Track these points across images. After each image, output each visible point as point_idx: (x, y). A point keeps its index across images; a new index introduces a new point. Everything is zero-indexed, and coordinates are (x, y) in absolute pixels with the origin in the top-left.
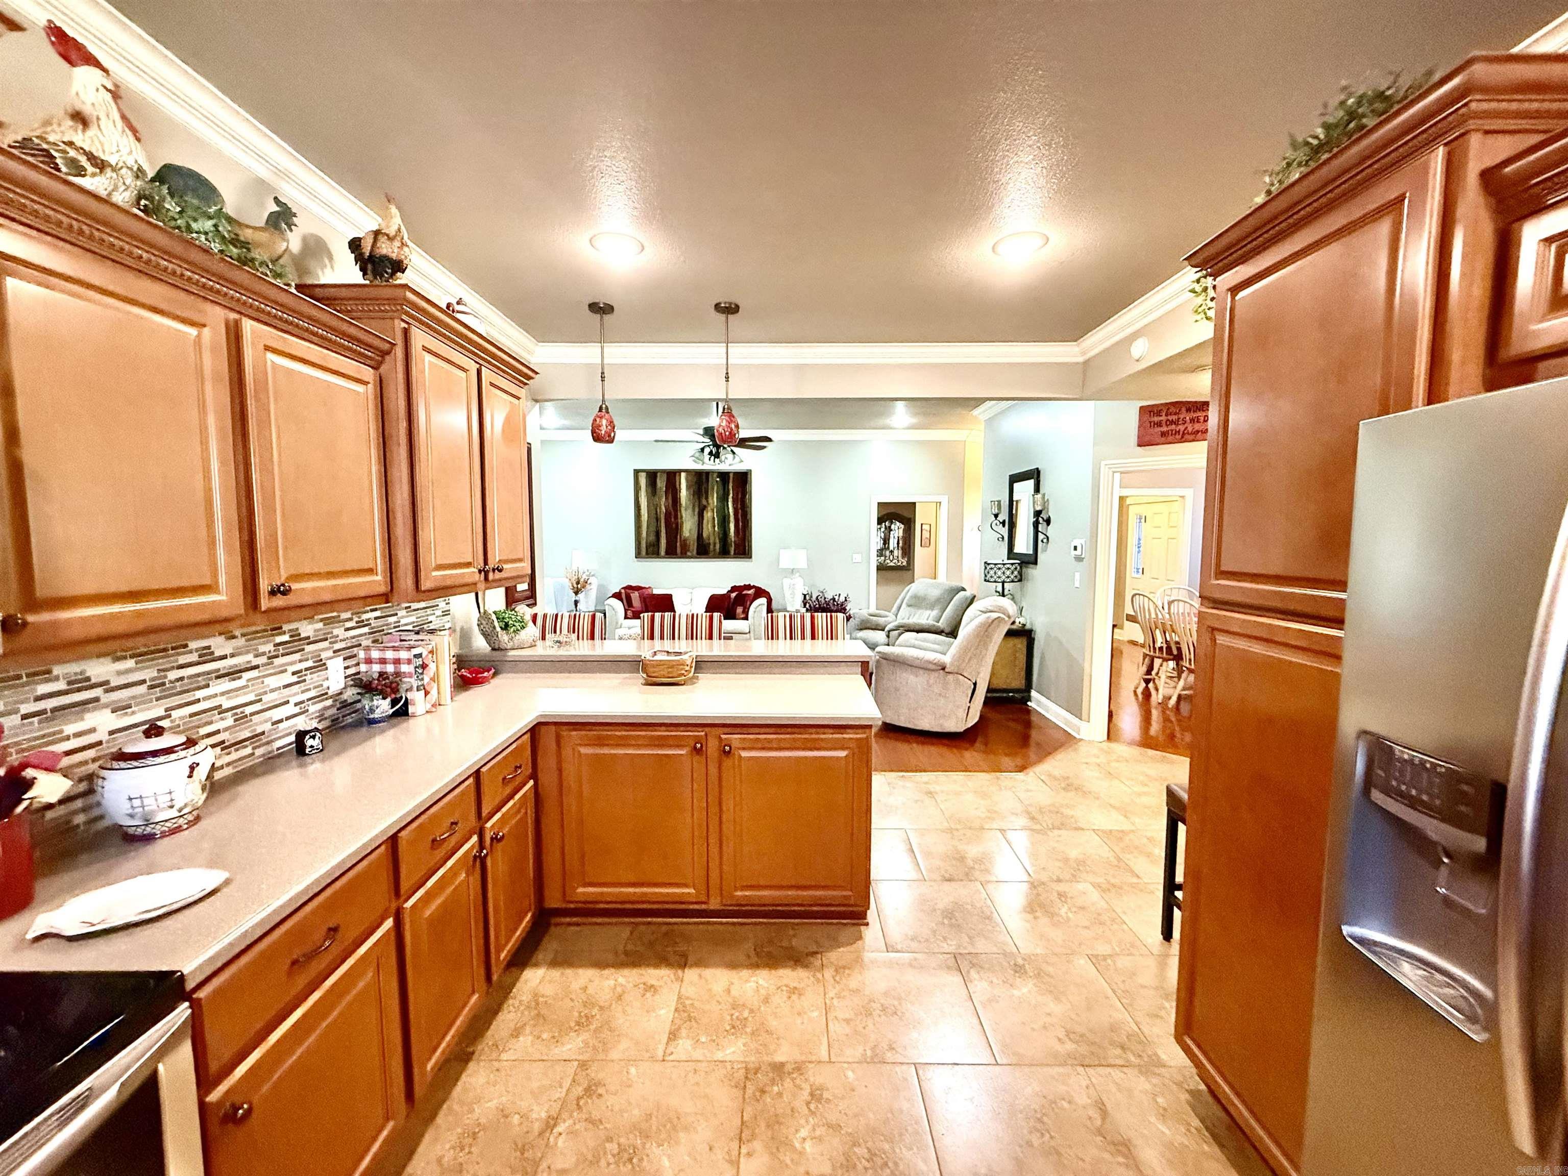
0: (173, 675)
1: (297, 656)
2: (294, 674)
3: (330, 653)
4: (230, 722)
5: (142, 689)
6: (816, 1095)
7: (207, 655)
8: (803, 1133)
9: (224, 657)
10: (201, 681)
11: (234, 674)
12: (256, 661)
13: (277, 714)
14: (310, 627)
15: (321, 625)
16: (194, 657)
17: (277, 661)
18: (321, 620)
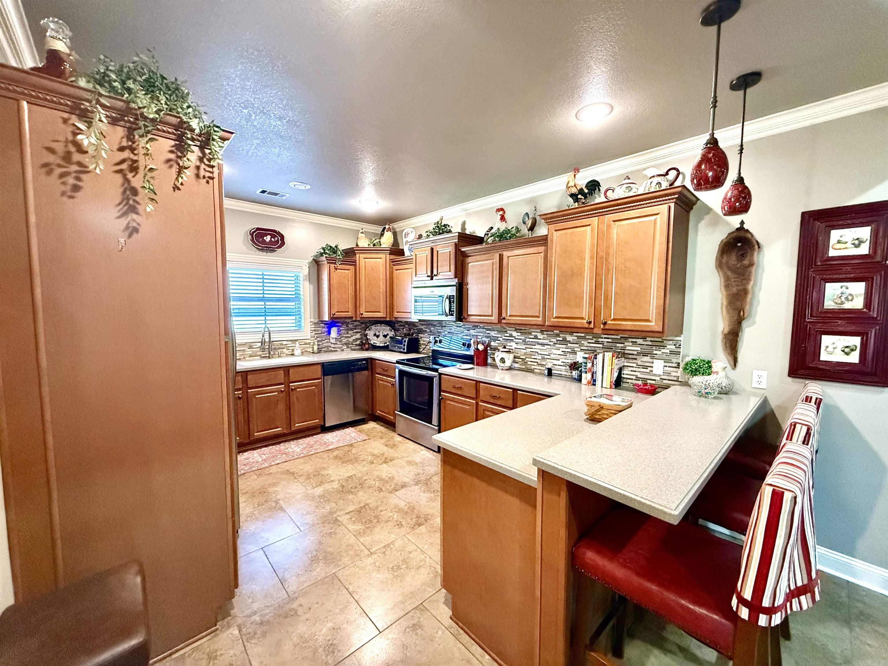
0: (528, 340)
1: (565, 346)
2: (562, 351)
3: (579, 349)
4: (540, 358)
5: (521, 341)
6: (400, 525)
7: (536, 337)
8: (395, 516)
9: (540, 339)
10: (534, 344)
11: (543, 345)
12: (549, 343)
13: (555, 362)
14: (571, 337)
15: (576, 338)
16: (533, 337)
17: (557, 345)
18: (576, 336)
